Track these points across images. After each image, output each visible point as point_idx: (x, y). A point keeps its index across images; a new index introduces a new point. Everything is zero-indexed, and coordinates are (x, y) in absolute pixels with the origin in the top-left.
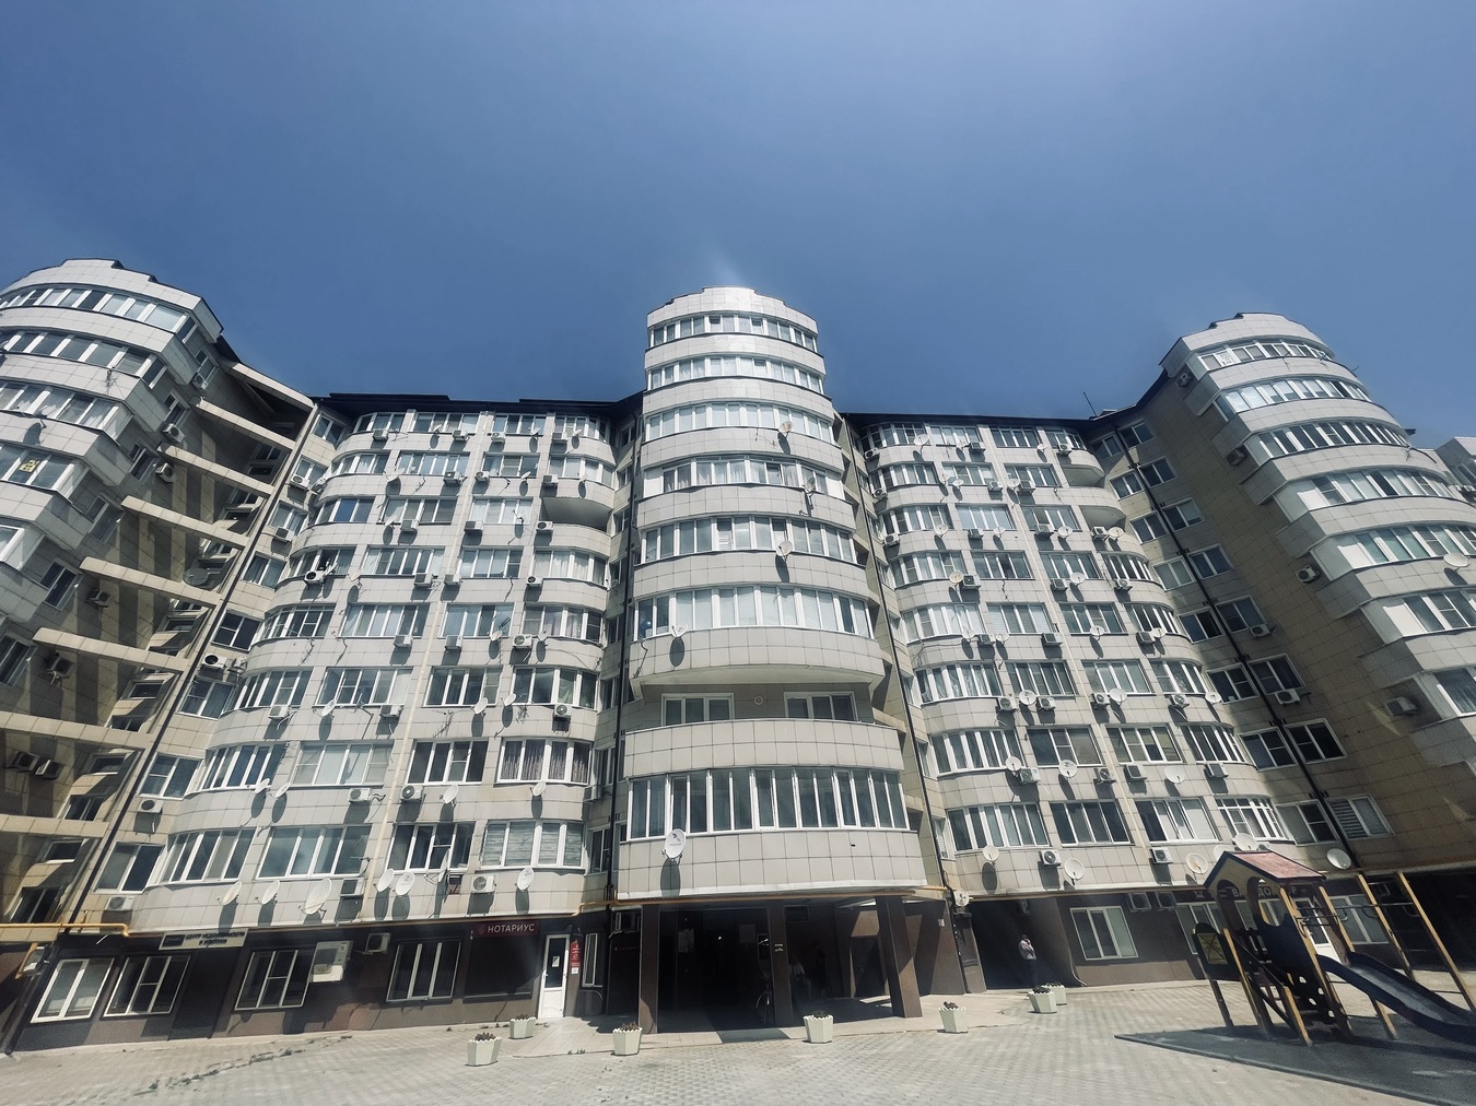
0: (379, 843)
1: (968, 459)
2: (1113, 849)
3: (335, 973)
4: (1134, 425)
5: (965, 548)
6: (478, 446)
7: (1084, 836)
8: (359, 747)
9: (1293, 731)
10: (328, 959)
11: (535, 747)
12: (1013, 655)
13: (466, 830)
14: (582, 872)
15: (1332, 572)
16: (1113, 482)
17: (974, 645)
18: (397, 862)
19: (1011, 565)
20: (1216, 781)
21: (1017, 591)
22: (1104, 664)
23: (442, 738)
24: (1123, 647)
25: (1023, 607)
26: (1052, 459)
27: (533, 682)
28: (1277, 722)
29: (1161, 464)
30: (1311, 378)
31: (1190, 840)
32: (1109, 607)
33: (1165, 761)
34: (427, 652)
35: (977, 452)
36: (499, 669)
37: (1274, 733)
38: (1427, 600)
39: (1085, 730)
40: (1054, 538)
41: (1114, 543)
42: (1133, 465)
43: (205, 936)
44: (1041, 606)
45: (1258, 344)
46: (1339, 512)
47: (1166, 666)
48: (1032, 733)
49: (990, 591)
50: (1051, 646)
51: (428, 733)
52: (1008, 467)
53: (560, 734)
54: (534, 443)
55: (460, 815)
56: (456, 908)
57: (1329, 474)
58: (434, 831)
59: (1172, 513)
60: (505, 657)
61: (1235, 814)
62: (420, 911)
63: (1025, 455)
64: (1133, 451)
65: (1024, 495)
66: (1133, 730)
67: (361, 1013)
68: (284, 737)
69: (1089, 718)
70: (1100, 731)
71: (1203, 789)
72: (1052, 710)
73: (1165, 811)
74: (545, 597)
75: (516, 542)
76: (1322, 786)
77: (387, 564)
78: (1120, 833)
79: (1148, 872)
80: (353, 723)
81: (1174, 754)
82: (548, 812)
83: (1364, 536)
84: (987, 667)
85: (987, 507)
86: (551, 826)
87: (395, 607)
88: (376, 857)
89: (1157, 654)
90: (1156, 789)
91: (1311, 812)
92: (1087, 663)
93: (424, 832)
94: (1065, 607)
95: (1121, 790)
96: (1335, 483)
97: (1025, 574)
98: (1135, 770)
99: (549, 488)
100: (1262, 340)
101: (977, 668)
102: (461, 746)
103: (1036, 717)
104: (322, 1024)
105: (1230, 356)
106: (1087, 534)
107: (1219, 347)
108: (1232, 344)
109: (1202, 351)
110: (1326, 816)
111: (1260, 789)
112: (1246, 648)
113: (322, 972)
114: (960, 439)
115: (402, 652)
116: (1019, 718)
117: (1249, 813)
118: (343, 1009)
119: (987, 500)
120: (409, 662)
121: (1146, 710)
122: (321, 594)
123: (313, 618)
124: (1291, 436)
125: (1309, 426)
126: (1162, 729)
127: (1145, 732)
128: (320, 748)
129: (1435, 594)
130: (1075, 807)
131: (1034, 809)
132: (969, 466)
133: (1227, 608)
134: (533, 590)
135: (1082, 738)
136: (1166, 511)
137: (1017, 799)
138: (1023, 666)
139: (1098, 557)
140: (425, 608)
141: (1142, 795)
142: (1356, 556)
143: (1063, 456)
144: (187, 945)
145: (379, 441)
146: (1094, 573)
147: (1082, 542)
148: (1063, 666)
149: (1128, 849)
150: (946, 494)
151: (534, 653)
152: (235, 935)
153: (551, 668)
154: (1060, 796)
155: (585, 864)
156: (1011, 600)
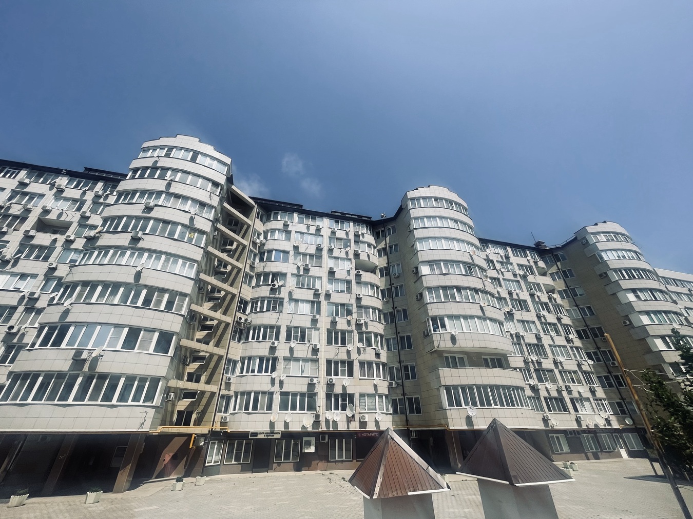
0: (321, 400)
1: (505, 260)
2: (564, 415)
3: (312, 449)
4: (560, 253)
5: (507, 296)
6: (326, 232)
7: (555, 410)
8: (305, 360)
9: (615, 376)
10: (309, 444)
11: (370, 364)
12: (527, 341)
13: (351, 397)
14: (390, 414)
15: (636, 324)
16: (550, 274)
17: (514, 336)
18: (329, 408)
19: (522, 305)
20: (593, 392)
21: (526, 316)
22: (555, 346)
23: (336, 358)
24: (560, 341)
25: (528, 322)
26: (532, 264)
27: (366, 338)
28: (610, 372)
29: (570, 271)
30: (629, 250)
31: (585, 413)
32: (554, 324)
33: (577, 384)
34: (324, 322)
35: (507, 258)
36: (352, 331)
37: (608, 376)
38: (667, 338)
39: (551, 371)
40: (536, 296)
41: (555, 300)
42: (559, 269)
43: (266, 433)
44: (534, 322)
45: (611, 234)
46: (640, 303)
47: (574, 349)
48: (536, 370)
49: (518, 315)
50: (538, 338)
51: (331, 356)
52: (518, 265)
53: (378, 360)
54: (347, 234)
55: (349, 391)
56: (355, 426)
57: (637, 289)
58: (340, 396)
59: (573, 290)
60: (353, 327)
61: (598, 404)
62: (342, 427)
63: (523, 261)
64: (559, 264)
65: (524, 277)
66: (566, 372)
67: (321, 464)
68: (276, 354)
69: (552, 366)
70: (556, 371)
71: (588, 395)
72: (541, 363)
73: (578, 402)
74: (363, 303)
75: (348, 278)
76: (624, 396)
77: (300, 282)
78: (565, 409)
79: (575, 423)
80: (302, 350)
81: (580, 382)
82: (380, 391)
83: (648, 313)
84: (519, 344)
85: (512, 281)
86: (380, 396)
87: (307, 301)
88: (321, 406)
89: (572, 345)
90: (575, 395)
91: (619, 404)
92: (550, 346)
93: (336, 396)
94: (541, 323)
95: (565, 394)
96: (638, 292)
97: (527, 309)
98: (569, 386)
99: (357, 255)
100: (613, 233)
101: (515, 344)
102: (343, 362)
103: (536, 364)
104: (308, 468)
105: (602, 238)
106: (546, 295)
107: (599, 233)
108: (603, 233)
109: (592, 233)
110: (624, 406)
111: (604, 396)
112: (599, 345)
113: (307, 448)
114: (501, 251)
115: (314, 321)
116: (531, 365)
117: (602, 404)
118: (314, 463)
119: (512, 278)
120: (318, 326)
121: (571, 365)
122: (277, 293)
123: (275, 303)
124: (623, 272)
125: (630, 269)
126: (575, 372)
127: (570, 373)
128: (290, 360)
129: (669, 336)
130: (551, 399)
131: (539, 398)
132: (505, 262)
133: (592, 329)
134: (358, 299)
135: (550, 373)
136: (571, 289)
137: (533, 395)
138: (530, 345)
139: (550, 304)
140: (319, 303)
141: (571, 396)
142: (645, 320)
143: (536, 263)
144: (260, 436)
145: (286, 225)
146: (549, 311)
147: (545, 298)
148: (542, 346)
149: (568, 415)
150: (499, 274)
151: (364, 326)
152: (276, 433)
153: (370, 333)
154: (547, 395)
155: (391, 411)
156: (524, 319)
